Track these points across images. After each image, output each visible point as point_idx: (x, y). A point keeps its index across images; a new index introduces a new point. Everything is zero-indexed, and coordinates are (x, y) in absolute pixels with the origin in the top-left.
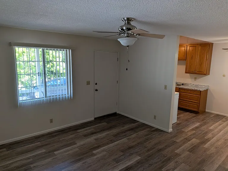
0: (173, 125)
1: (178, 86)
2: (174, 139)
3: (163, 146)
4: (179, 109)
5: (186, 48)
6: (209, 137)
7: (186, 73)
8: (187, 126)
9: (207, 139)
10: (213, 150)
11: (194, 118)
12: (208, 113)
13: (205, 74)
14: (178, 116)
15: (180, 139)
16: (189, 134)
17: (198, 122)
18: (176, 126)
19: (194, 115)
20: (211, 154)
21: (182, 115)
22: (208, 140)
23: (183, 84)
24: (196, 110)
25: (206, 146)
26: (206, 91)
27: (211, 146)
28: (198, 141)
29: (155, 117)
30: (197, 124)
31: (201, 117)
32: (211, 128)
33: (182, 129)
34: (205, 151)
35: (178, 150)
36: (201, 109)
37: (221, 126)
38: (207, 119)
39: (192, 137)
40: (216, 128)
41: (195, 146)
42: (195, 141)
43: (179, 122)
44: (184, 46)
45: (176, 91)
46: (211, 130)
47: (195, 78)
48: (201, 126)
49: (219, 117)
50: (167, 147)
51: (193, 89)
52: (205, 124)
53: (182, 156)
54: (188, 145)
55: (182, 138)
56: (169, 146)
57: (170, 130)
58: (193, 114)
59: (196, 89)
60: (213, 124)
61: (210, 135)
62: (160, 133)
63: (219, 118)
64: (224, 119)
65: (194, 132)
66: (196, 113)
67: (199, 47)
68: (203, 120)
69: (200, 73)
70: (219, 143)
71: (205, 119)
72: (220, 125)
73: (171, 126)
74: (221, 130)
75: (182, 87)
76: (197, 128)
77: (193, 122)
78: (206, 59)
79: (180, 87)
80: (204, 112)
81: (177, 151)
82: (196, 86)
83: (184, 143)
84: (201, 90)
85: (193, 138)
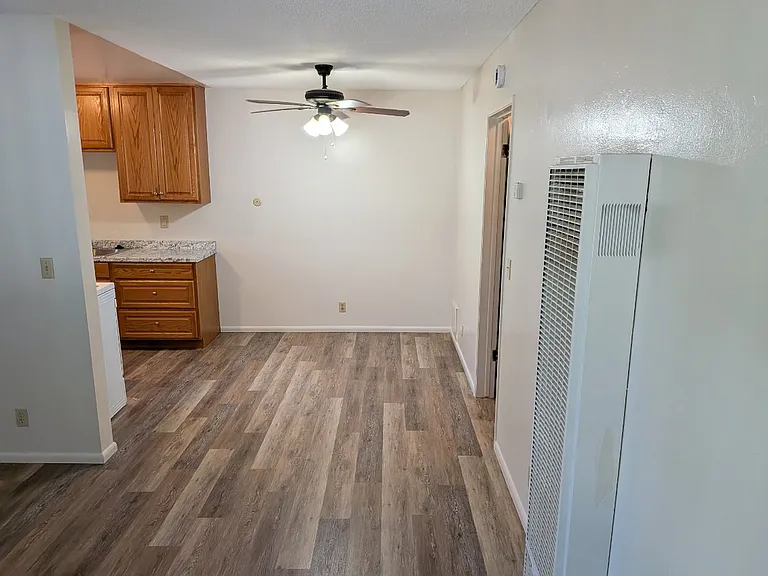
0: (116, 420)
1: (102, 258)
2: (133, 487)
3: (89, 545)
4: (127, 344)
5: (105, 100)
6: (257, 424)
7: (126, 201)
8: (170, 407)
9: (254, 435)
10: (284, 468)
11: (190, 367)
12: (230, 334)
13: (196, 202)
14: (127, 378)
15: (160, 475)
16: (188, 436)
17: (209, 378)
18: (130, 421)
19: (185, 354)
20: (283, 488)
21: (142, 369)
22: (257, 436)
23: (119, 247)
24: (189, 335)
25: (260, 460)
26: (211, 261)
27: (272, 454)
28: (227, 454)
29: (22, 418)
30: (206, 388)
31: (211, 355)
32: (254, 387)
33: (153, 427)
34: (261, 488)
35: (162, 532)
36: (205, 326)
37: (282, 368)
38: (234, 358)
39: (203, 445)
40: (268, 381)
41: (222, 481)
42: (215, 458)
43: (135, 401)
44: (95, 90)
45: (99, 279)
46: (256, 394)
47: (164, 220)
48: (220, 389)
49: (266, 341)
50: (107, 539)
51: (165, 258)
52: (231, 377)
53: (186, 551)
54: (195, 486)
55: (166, 467)
56: (120, 531)
57: (109, 449)
58: (181, 352)
59: (175, 258)
60: (257, 368)
61: (258, 415)
62: (63, 481)
63: (267, 344)
64: (282, 344)
65: (202, 423)
66: (192, 344)
67: (155, 97)
68: (219, 367)
69: (179, 197)
70: (295, 432)
71: (228, 360)
72: (277, 366)
73: (105, 428)
74: (285, 385)
75: (119, 257)
76: (208, 402)
77: (189, 384)
78: (191, 145)
79: (110, 258)
80: (217, 335)
81: (159, 540)
82: (173, 246)
83: (178, 487)
84: (193, 259)
85: (206, 450)
